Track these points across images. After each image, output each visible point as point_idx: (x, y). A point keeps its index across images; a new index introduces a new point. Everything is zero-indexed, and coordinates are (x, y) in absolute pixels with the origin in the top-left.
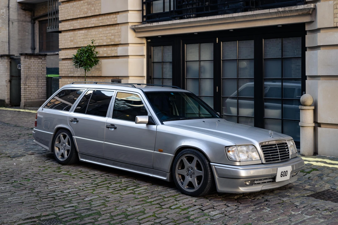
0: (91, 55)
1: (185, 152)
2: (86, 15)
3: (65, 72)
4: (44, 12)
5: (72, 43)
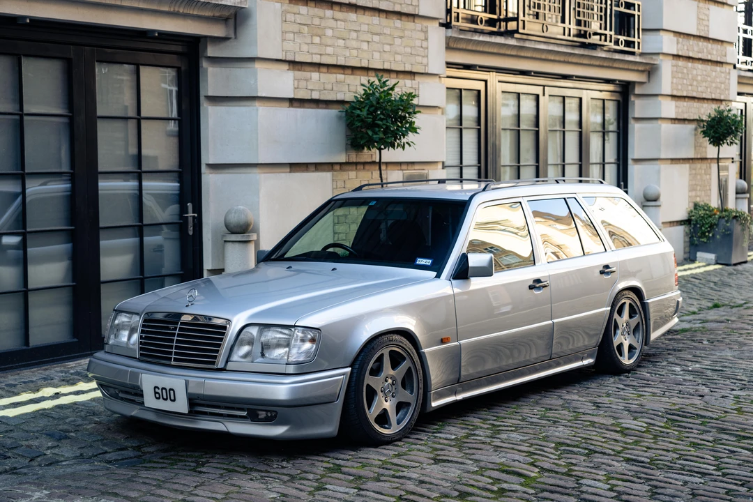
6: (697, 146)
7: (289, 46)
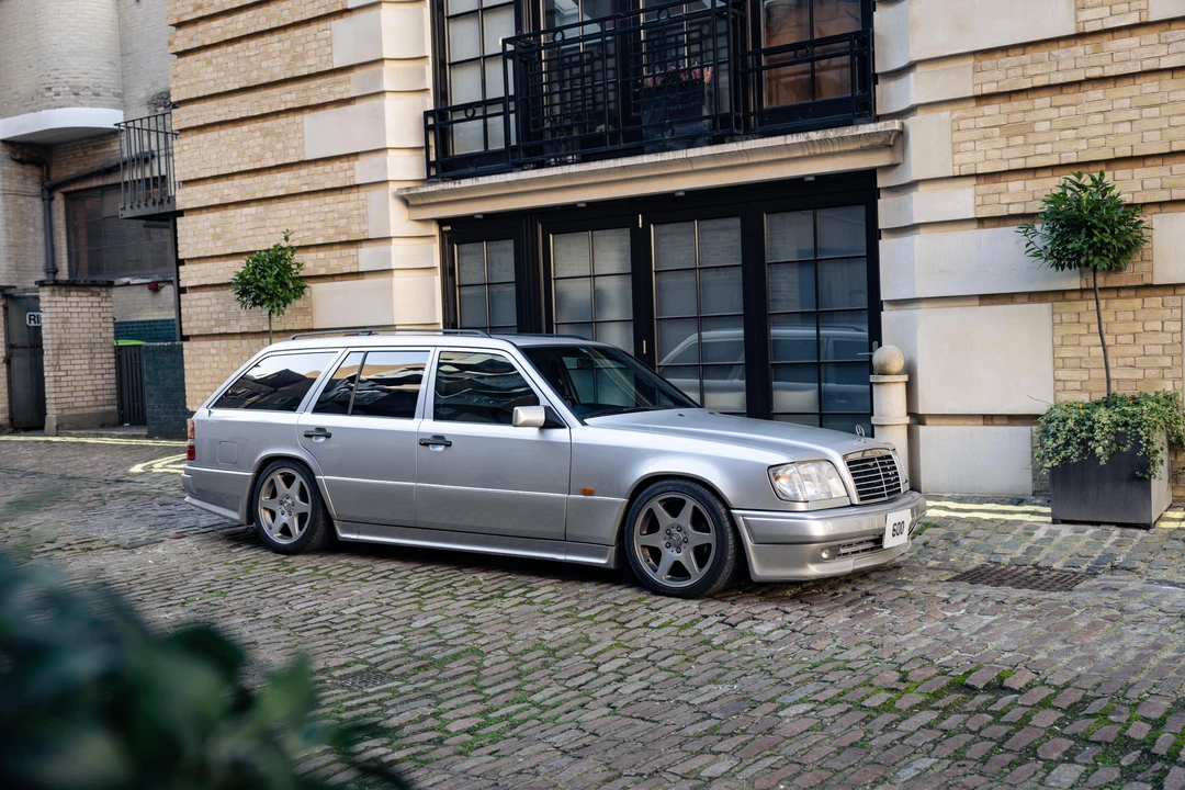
0: (285, 272)
1: (659, 490)
2: (258, 166)
3: (200, 324)
4: (81, 167)
5: (219, 243)
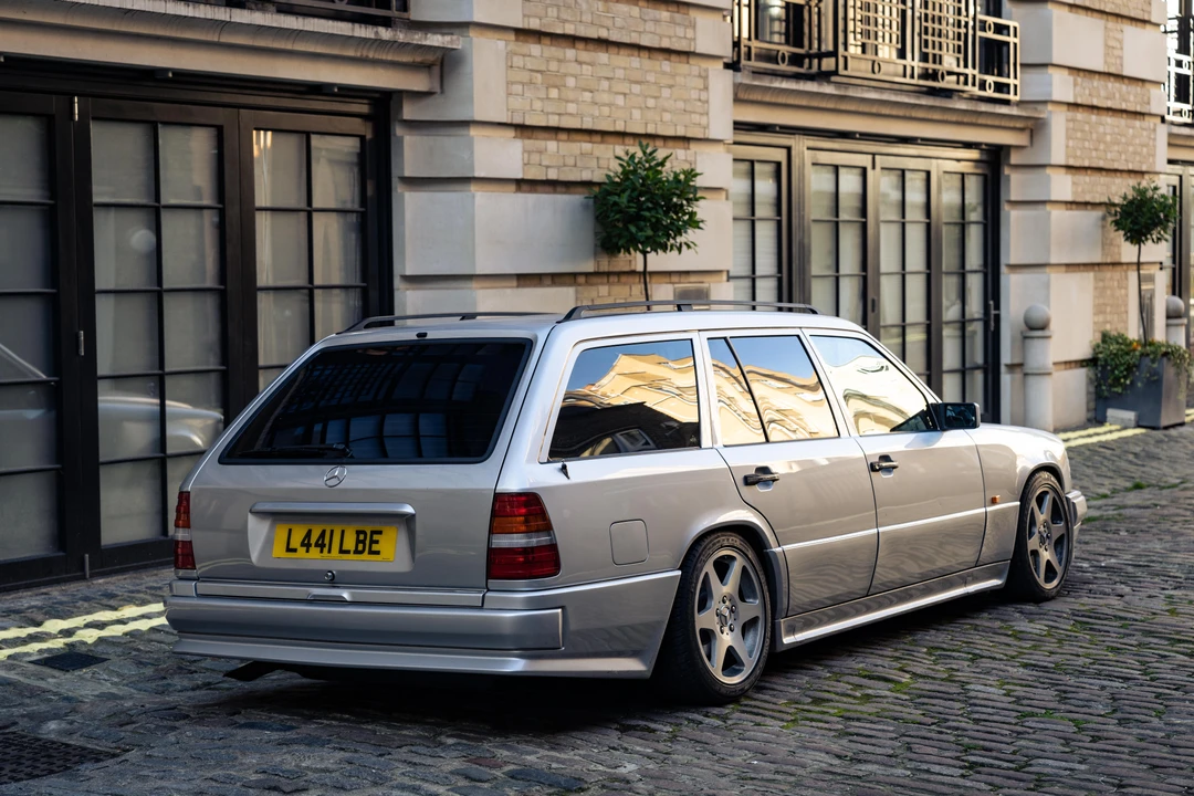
6: (1106, 244)
7: (516, 103)
